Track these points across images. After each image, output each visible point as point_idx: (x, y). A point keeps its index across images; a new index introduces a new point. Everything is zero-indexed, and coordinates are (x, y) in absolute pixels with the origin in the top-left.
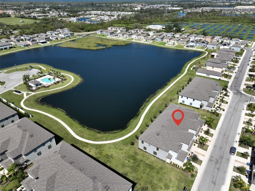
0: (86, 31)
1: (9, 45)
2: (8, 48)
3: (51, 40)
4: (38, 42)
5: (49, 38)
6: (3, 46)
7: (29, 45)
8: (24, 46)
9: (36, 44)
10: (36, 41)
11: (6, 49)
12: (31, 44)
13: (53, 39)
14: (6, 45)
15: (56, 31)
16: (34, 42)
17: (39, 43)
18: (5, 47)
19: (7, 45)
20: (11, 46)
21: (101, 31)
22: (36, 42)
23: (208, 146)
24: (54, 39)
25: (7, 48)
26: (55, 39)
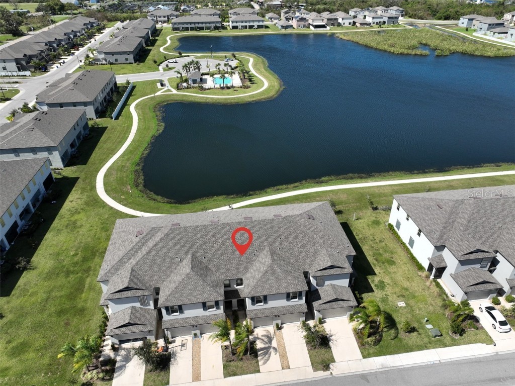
0: (440, 19)
1: (259, 21)
2: (256, 27)
3: (339, 25)
4: (310, 24)
5: (337, 19)
6: (249, 21)
7: (291, 26)
8: (282, 26)
9: (304, 26)
10: (308, 20)
11: (251, 27)
12: (295, 26)
13: (344, 24)
14: (253, 21)
15: (368, 9)
16: (302, 23)
17: (311, 27)
18: (251, 24)
19: (256, 21)
20: (261, 24)
21: (469, 19)
22: (307, 23)
23: (259, 371)
24: (347, 24)
25: (254, 26)
26: (350, 24)
